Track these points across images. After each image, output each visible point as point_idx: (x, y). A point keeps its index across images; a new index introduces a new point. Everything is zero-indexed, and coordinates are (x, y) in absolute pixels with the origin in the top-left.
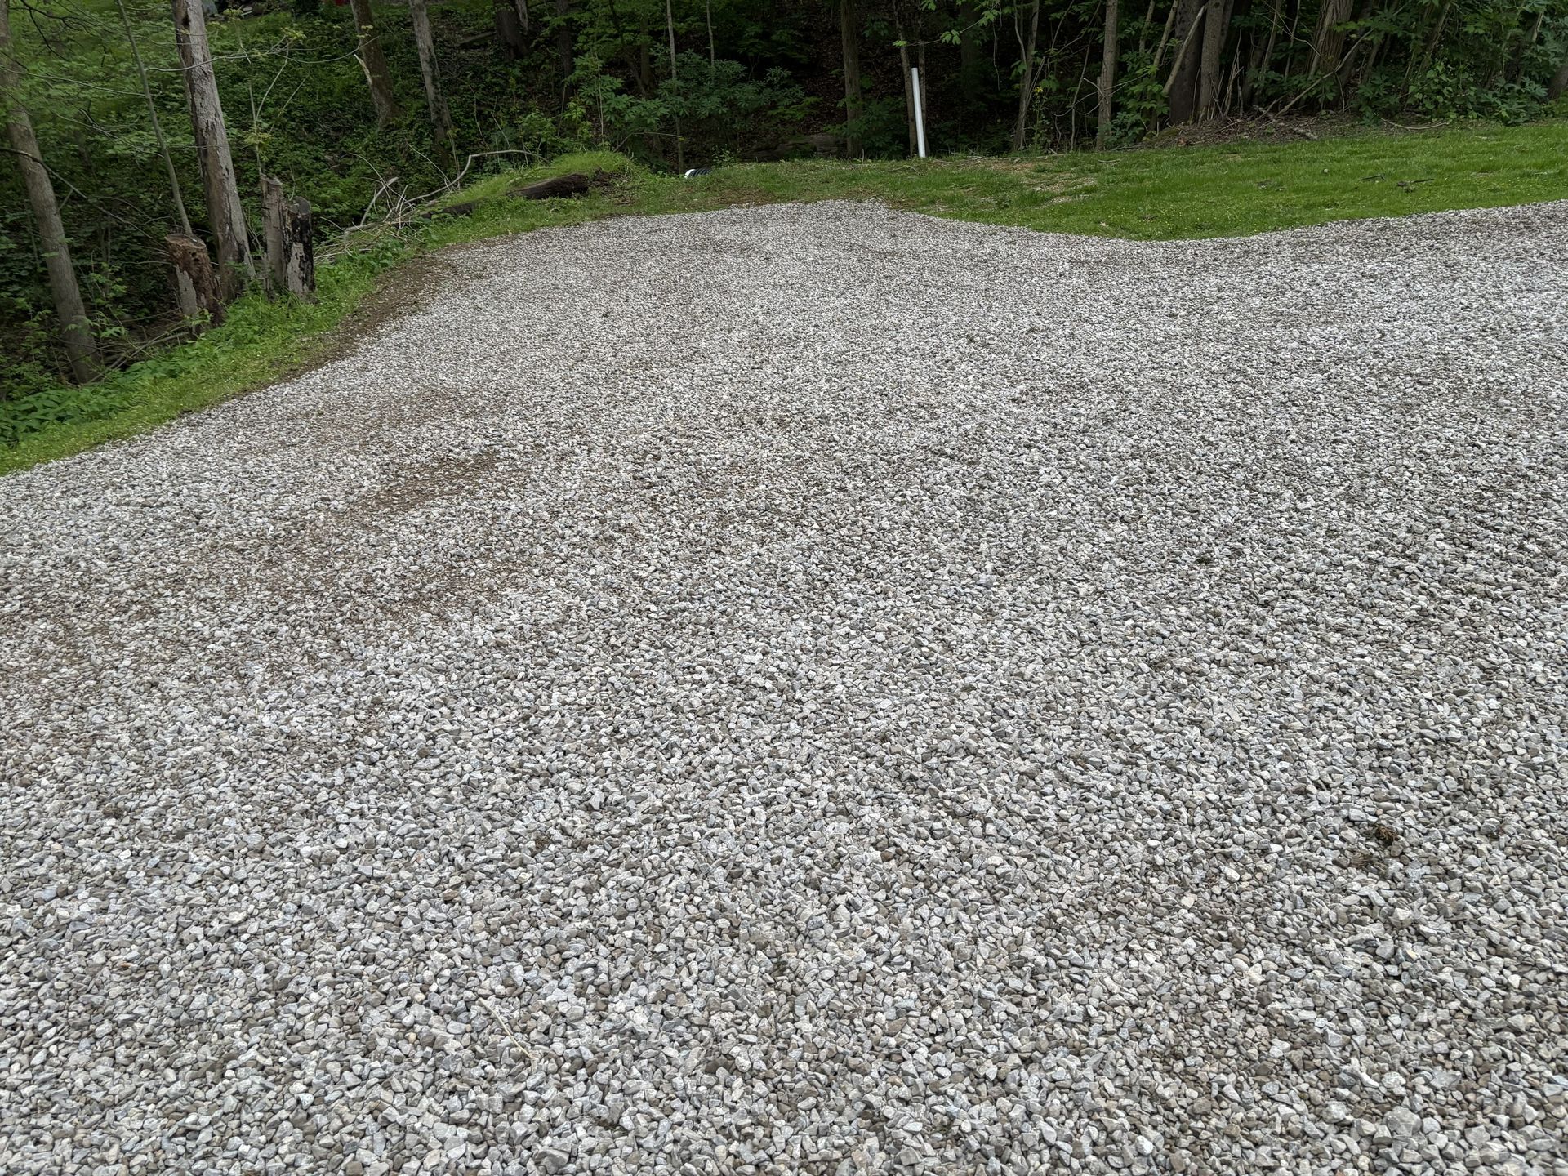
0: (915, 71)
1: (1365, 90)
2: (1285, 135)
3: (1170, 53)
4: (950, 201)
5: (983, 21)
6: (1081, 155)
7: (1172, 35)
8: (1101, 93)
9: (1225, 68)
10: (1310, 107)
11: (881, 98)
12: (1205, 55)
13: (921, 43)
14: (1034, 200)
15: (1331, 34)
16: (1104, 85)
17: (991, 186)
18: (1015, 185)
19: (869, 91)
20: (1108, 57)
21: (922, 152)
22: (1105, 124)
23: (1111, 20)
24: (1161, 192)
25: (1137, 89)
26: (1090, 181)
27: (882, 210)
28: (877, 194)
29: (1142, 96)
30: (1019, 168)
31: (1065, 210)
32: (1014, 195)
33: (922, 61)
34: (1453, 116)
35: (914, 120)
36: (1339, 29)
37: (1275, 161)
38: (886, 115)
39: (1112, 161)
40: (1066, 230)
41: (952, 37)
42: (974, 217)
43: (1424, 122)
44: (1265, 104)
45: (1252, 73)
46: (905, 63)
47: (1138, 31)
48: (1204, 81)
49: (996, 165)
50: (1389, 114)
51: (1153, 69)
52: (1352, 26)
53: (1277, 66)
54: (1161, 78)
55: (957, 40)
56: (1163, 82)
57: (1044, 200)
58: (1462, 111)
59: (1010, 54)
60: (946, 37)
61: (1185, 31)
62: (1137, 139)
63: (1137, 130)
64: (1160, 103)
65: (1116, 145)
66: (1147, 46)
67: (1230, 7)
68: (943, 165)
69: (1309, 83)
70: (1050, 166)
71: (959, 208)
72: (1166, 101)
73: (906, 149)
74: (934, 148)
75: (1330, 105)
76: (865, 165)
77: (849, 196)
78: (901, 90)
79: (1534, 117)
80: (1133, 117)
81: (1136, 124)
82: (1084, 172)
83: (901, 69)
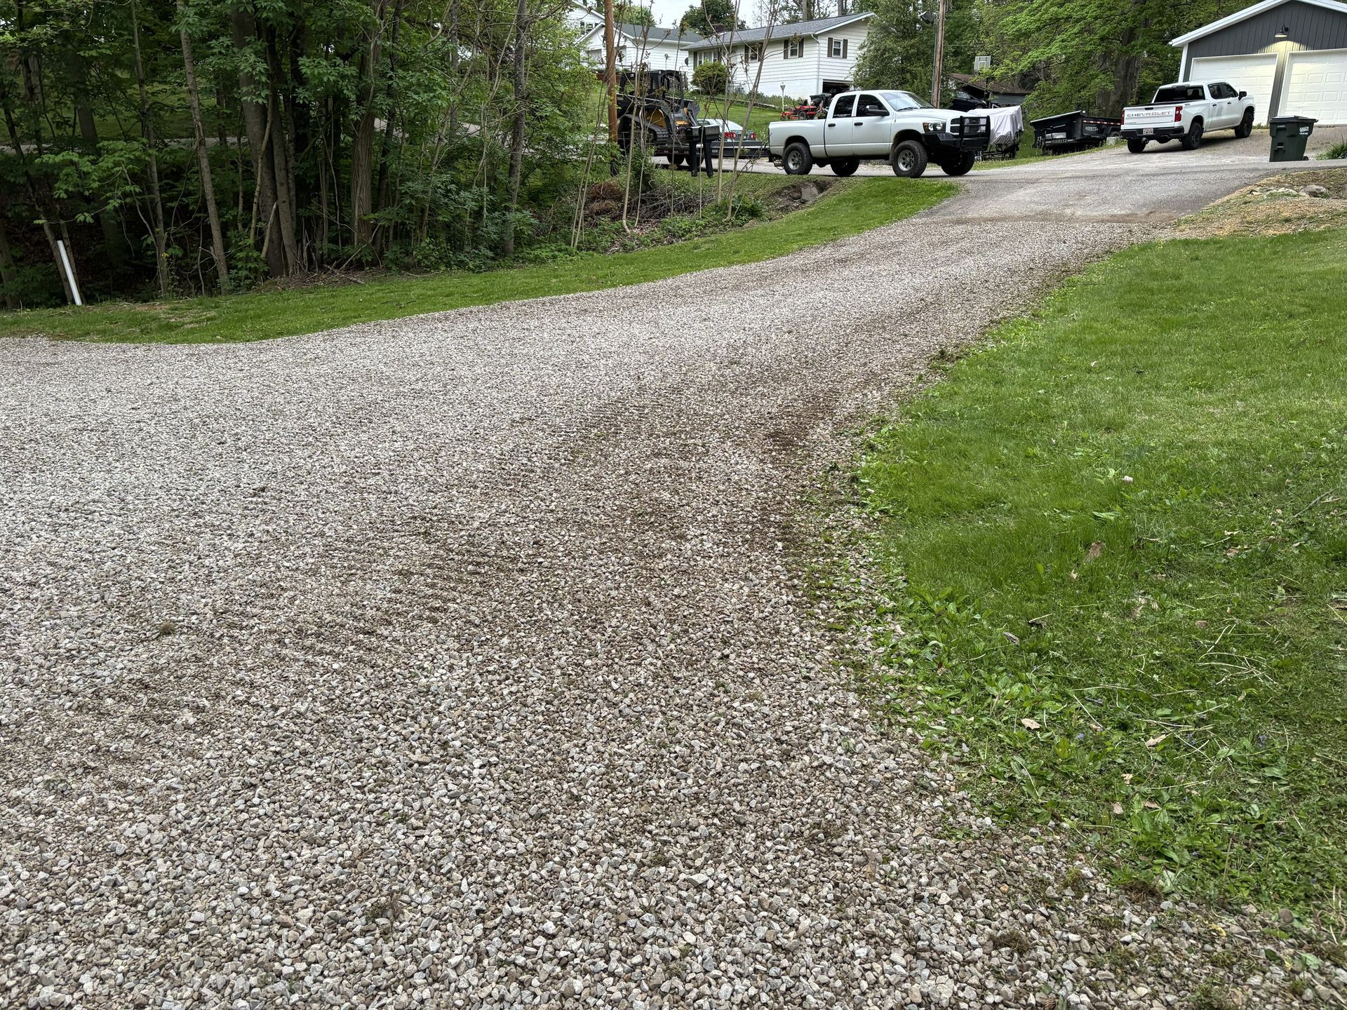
0: (60, 243)
1: (388, 254)
2: (346, 282)
3: (260, 232)
4: (99, 332)
5: (109, 207)
6: (207, 300)
7: (259, 220)
8: (215, 258)
9: (299, 241)
10: (358, 266)
11: (33, 264)
12: (284, 232)
13: (62, 222)
14: (170, 327)
15: (363, 222)
16: (217, 251)
17: (133, 321)
18: (154, 319)
19: (21, 259)
20: (216, 234)
21: (78, 301)
22: (223, 278)
23: (212, 208)
24: (260, 317)
25: (241, 255)
26: (213, 313)
27: (44, 342)
28: (38, 332)
29: (247, 259)
30: (160, 309)
31: (192, 331)
32: (154, 325)
33: (66, 235)
34: (443, 268)
35: (67, 279)
36: (365, 218)
37: (333, 296)
38: (39, 277)
39: (227, 302)
40: (189, 343)
41: (85, 217)
42: (123, 340)
43: (426, 272)
44: (330, 264)
45: (317, 245)
46: (50, 237)
47: (235, 217)
48: (287, 249)
49: (140, 308)
50: (407, 268)
51: (251, 241)
52: (372, 216)
53: (333, 240)
54: (258, 246)
55: (89, 220)
56: (261, 251)
57: (177, 327)
58: (448, 265)
59: (138, 230)
60: (80, 218)
61: (267, 217)
62: (249, 289)
63: (248, 282)
64: (261, 264)
65: (231, 292)
66: (245, 226)
67: (294, 203)
68: (97, 310)
69: (354, 251)
70: (184, 306)
71: (106, 336)
72: (267, 263)
73: (63, 299)
74: (88, 298)
75: (374, 264)
76: (24, 313)
77: (14, 334)
78: (52, 258)
79: (490, 269)
80: (243, 273)
81: (247, 278)
82: (208, 308)
83: (47, 242)
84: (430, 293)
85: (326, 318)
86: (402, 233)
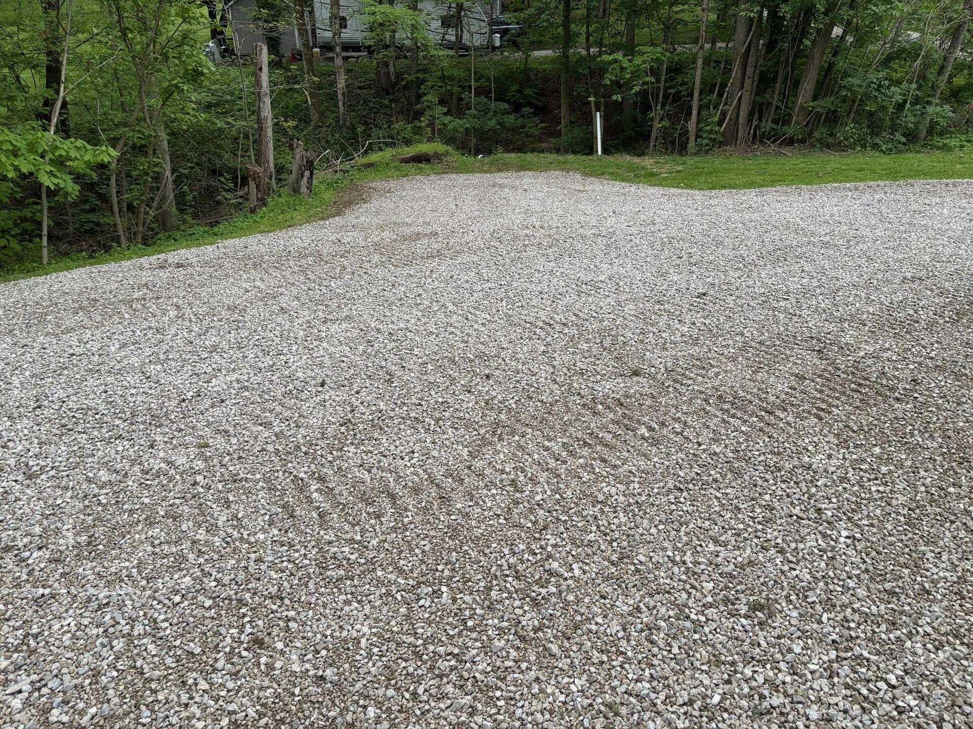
0: (598, 114)
1: (817, 135)
2: (776, 154)
3: (724, 114)
4: (612, 174)
5: (633, 91)
6: (678, 158)
7: (726, 104)
8: (690, 129)
9: (750, 121)
10: (790, 142)
11: (580, 126)
12: (741, 114)
13: (602, 100)
14: (652, 175)
15: (802, 107)
16: (692, 126)
17: (632, 168)
18: (644, 168)
19: (573, 123)
20: (695, 112)
21: (600, 152)
22: (692, 144)
23: (696, 95)
24: (711, 173)
25: (708, 128)
26: (680, 168)
27: (578, 176)
28: (576, 170)
29: (711, 132)
30: (648, 162)
31: (665, 179)
32: (643, 172)
33: (602, 109)
34: (859, 148)
35: (596, 138)
36: (805, 105)
37: (767, 164)
38: (582, 135)
39: (691, 161)
40: (663, 186)
41: (617, 97)
42: (623, 180)
43: (844, 151)
44: (768, 139)
45: (763, 124)
46: (593, 109)
47: (710, 101)
48: (740, 126)
49: (636, 160)
50: (828, 146)
51: (716, 119)
52: (811, 104)
53: (775, 122)
54: (720, 123)
55: (620, 99)
56: (721, 126)
57: (657, 175)
58: (864, 146)
59: (646, 108)
60: (615, 98)
61: (732, 102)
62: (707, 153)
63: (707, 148)
64: (719, 136)
65: (695, 154)
66: (714, 108)
67: (754, 92)
68: (610, 158)
69: (790, 131)
70: (663, 161)
71: (615, 176)
72: (723, 135)
73: (591, 150)
74: (605, 151)
75: (802, 141)
76: (570, 157)
77: (563, 170)
78: (591, 122)
79: (899, 152)
80: (706, 141)
81: (707, 145)
82: (678, 164)
83: (591, 113)
84: (844, 167)
85: (759, 179)
86: (833, 119)
